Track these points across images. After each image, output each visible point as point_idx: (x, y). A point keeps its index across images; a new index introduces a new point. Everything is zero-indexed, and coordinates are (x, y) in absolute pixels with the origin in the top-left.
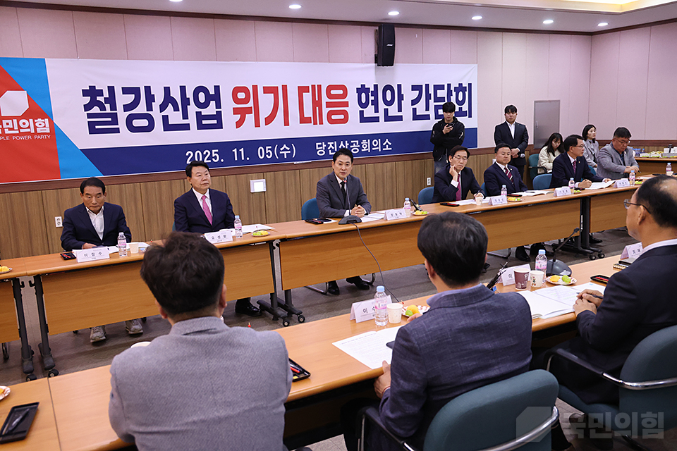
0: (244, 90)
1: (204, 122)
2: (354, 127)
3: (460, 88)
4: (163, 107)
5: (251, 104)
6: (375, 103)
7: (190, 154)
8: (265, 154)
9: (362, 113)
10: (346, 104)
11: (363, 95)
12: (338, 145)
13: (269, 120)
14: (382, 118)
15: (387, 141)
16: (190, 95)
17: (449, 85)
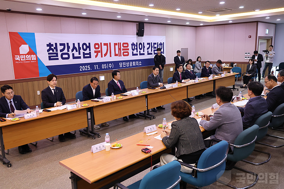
0: (98, 44)
1: (85, 56)
2: (130, 57)
3: (161, 44)
4: (72, 51)
5: (100, 49)
6: (137, 49)
7: (81, 67)
8: (104, 67)
9: (133, 52)
10: (128, 49)
11: (133, 46)
12: (126, 63)
13: (105, 55)
14: (139, 54)
15: (140, 62)
16: (81, 46)
17: (158, 43)
